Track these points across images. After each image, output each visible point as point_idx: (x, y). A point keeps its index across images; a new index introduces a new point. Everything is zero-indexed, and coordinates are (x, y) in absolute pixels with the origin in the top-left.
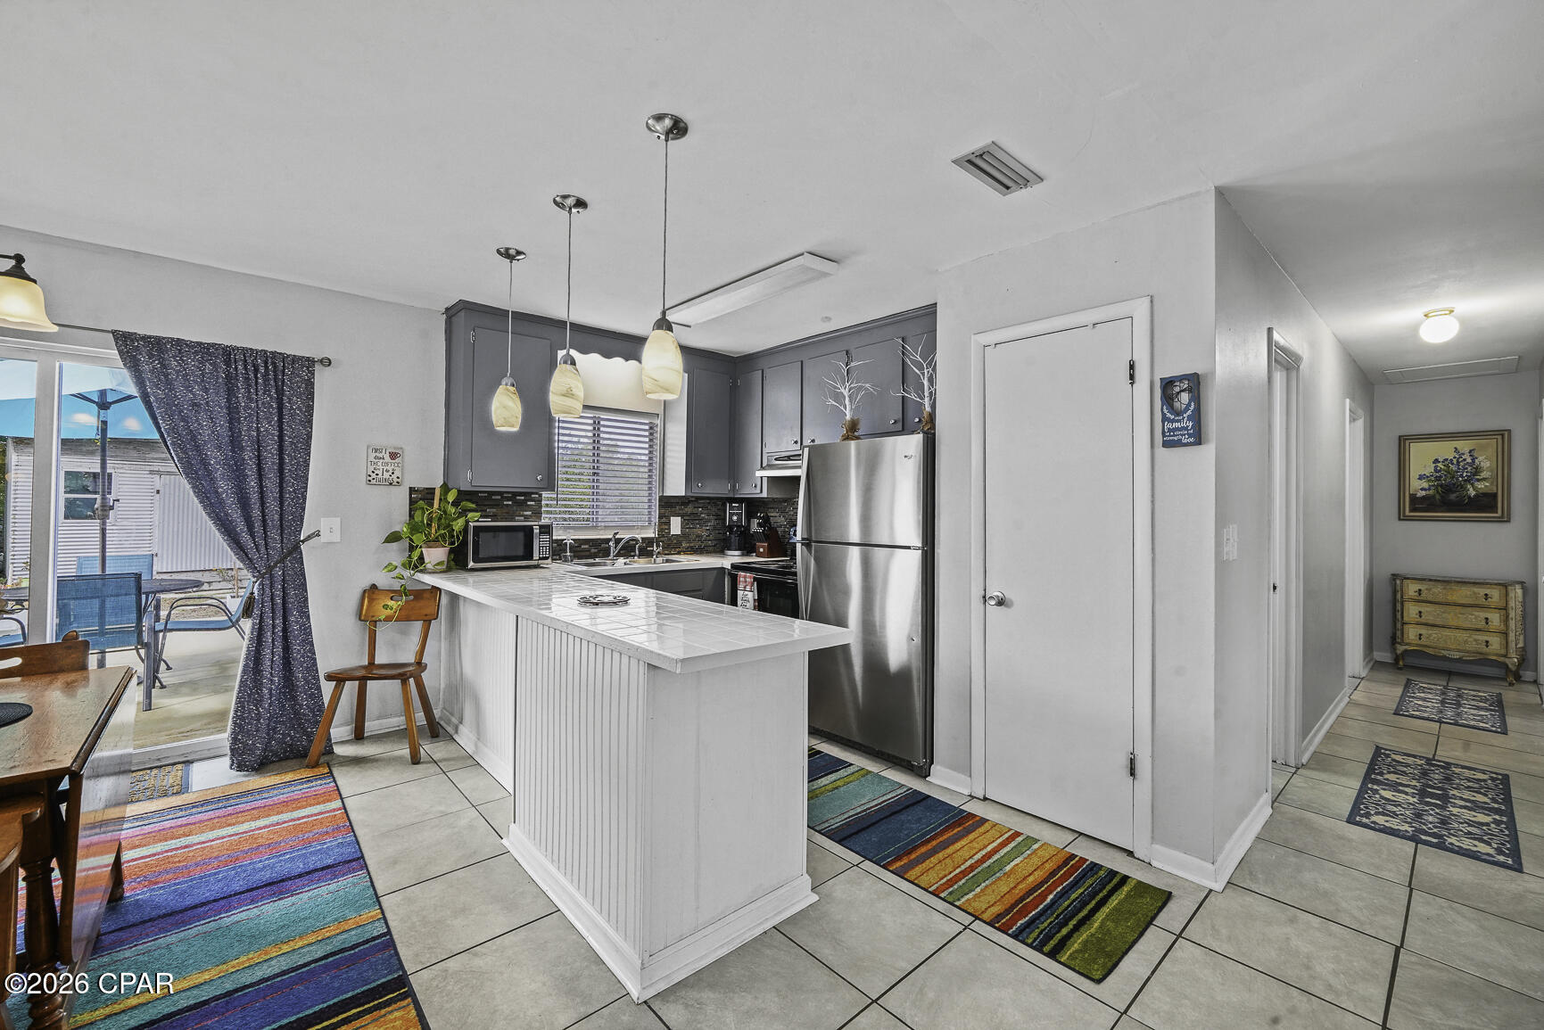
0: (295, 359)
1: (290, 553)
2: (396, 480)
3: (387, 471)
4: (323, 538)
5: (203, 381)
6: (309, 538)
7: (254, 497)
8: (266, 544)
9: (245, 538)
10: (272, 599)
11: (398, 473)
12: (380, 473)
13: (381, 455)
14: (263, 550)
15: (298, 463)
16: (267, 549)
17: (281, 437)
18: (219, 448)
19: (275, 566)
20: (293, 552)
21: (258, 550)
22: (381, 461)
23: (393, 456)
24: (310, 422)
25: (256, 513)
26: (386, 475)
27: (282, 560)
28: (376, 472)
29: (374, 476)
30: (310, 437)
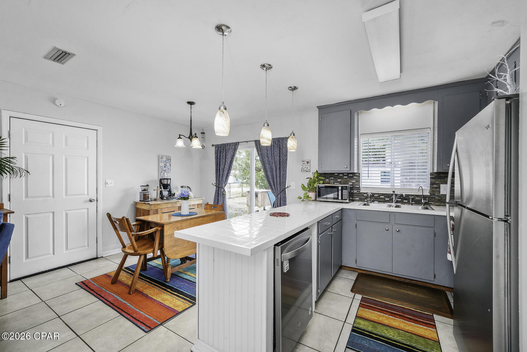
0: (283, 138)
1: (282, 191)
2: (308, 170)
3: (306, 168)
4: (291, 187)
5: (267, 148)
6: (288, 187)
7: (275, 176)
8: (277, 188)
9: (273, 187)
10: (278, 203)
11: (309, 168)
12: (304, 168)
13: (304, 163)
14: (276, 190)
15: (284, 167)
16: (277, 190)
17: (280, 160)
18: (269, 164)
19: (279, 194)
20: (284, 190)
21: (275, 190)
22: (304, 164)
23: (308, 162)
24: (287, 155)
25: (275, 180)
26: (306, 169)
27: (280, 193)
28: (303, 168)
29: (302, 169)
30: (287, 159)
